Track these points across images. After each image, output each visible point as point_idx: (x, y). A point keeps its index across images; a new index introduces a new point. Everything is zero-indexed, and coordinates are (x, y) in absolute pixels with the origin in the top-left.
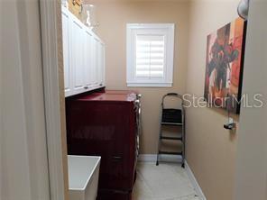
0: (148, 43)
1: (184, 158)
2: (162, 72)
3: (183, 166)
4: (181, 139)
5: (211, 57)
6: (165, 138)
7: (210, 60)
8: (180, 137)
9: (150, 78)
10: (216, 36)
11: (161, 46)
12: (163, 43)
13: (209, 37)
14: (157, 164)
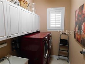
0: (55, 15)
1: (68, 59)
2: (60, 26)
3: (68, 62)
4: (67, 51)
5: (76, 20)
6: (61, 50)
7: (76, 21)
8: (67, 50)
9: (55, 28)
10: (78, 11)
11: (59, 16)
12: (60, 14)
13: (76, 11)
14: (58, 60)
